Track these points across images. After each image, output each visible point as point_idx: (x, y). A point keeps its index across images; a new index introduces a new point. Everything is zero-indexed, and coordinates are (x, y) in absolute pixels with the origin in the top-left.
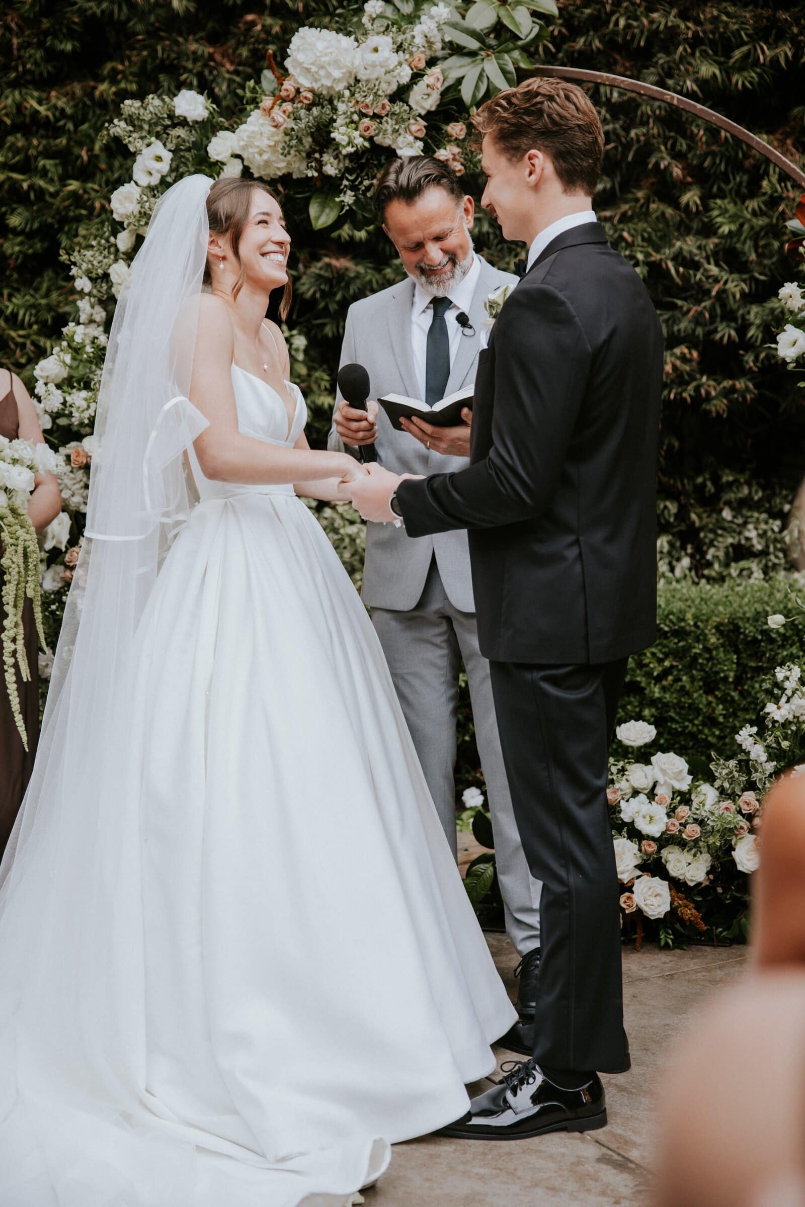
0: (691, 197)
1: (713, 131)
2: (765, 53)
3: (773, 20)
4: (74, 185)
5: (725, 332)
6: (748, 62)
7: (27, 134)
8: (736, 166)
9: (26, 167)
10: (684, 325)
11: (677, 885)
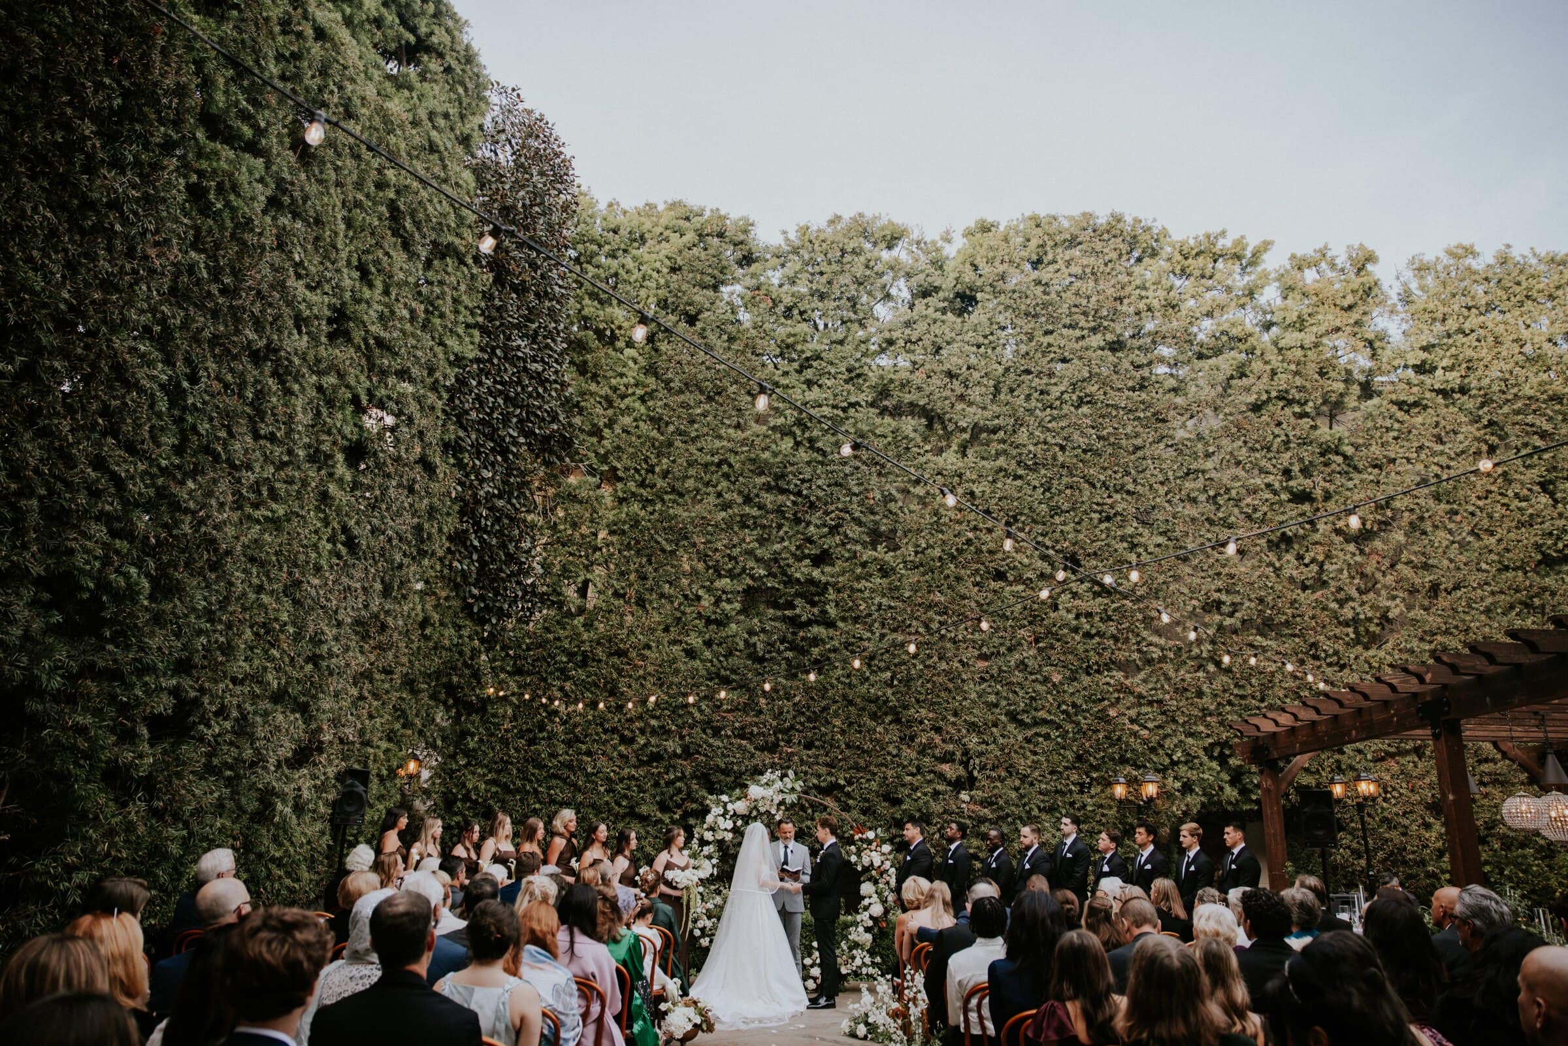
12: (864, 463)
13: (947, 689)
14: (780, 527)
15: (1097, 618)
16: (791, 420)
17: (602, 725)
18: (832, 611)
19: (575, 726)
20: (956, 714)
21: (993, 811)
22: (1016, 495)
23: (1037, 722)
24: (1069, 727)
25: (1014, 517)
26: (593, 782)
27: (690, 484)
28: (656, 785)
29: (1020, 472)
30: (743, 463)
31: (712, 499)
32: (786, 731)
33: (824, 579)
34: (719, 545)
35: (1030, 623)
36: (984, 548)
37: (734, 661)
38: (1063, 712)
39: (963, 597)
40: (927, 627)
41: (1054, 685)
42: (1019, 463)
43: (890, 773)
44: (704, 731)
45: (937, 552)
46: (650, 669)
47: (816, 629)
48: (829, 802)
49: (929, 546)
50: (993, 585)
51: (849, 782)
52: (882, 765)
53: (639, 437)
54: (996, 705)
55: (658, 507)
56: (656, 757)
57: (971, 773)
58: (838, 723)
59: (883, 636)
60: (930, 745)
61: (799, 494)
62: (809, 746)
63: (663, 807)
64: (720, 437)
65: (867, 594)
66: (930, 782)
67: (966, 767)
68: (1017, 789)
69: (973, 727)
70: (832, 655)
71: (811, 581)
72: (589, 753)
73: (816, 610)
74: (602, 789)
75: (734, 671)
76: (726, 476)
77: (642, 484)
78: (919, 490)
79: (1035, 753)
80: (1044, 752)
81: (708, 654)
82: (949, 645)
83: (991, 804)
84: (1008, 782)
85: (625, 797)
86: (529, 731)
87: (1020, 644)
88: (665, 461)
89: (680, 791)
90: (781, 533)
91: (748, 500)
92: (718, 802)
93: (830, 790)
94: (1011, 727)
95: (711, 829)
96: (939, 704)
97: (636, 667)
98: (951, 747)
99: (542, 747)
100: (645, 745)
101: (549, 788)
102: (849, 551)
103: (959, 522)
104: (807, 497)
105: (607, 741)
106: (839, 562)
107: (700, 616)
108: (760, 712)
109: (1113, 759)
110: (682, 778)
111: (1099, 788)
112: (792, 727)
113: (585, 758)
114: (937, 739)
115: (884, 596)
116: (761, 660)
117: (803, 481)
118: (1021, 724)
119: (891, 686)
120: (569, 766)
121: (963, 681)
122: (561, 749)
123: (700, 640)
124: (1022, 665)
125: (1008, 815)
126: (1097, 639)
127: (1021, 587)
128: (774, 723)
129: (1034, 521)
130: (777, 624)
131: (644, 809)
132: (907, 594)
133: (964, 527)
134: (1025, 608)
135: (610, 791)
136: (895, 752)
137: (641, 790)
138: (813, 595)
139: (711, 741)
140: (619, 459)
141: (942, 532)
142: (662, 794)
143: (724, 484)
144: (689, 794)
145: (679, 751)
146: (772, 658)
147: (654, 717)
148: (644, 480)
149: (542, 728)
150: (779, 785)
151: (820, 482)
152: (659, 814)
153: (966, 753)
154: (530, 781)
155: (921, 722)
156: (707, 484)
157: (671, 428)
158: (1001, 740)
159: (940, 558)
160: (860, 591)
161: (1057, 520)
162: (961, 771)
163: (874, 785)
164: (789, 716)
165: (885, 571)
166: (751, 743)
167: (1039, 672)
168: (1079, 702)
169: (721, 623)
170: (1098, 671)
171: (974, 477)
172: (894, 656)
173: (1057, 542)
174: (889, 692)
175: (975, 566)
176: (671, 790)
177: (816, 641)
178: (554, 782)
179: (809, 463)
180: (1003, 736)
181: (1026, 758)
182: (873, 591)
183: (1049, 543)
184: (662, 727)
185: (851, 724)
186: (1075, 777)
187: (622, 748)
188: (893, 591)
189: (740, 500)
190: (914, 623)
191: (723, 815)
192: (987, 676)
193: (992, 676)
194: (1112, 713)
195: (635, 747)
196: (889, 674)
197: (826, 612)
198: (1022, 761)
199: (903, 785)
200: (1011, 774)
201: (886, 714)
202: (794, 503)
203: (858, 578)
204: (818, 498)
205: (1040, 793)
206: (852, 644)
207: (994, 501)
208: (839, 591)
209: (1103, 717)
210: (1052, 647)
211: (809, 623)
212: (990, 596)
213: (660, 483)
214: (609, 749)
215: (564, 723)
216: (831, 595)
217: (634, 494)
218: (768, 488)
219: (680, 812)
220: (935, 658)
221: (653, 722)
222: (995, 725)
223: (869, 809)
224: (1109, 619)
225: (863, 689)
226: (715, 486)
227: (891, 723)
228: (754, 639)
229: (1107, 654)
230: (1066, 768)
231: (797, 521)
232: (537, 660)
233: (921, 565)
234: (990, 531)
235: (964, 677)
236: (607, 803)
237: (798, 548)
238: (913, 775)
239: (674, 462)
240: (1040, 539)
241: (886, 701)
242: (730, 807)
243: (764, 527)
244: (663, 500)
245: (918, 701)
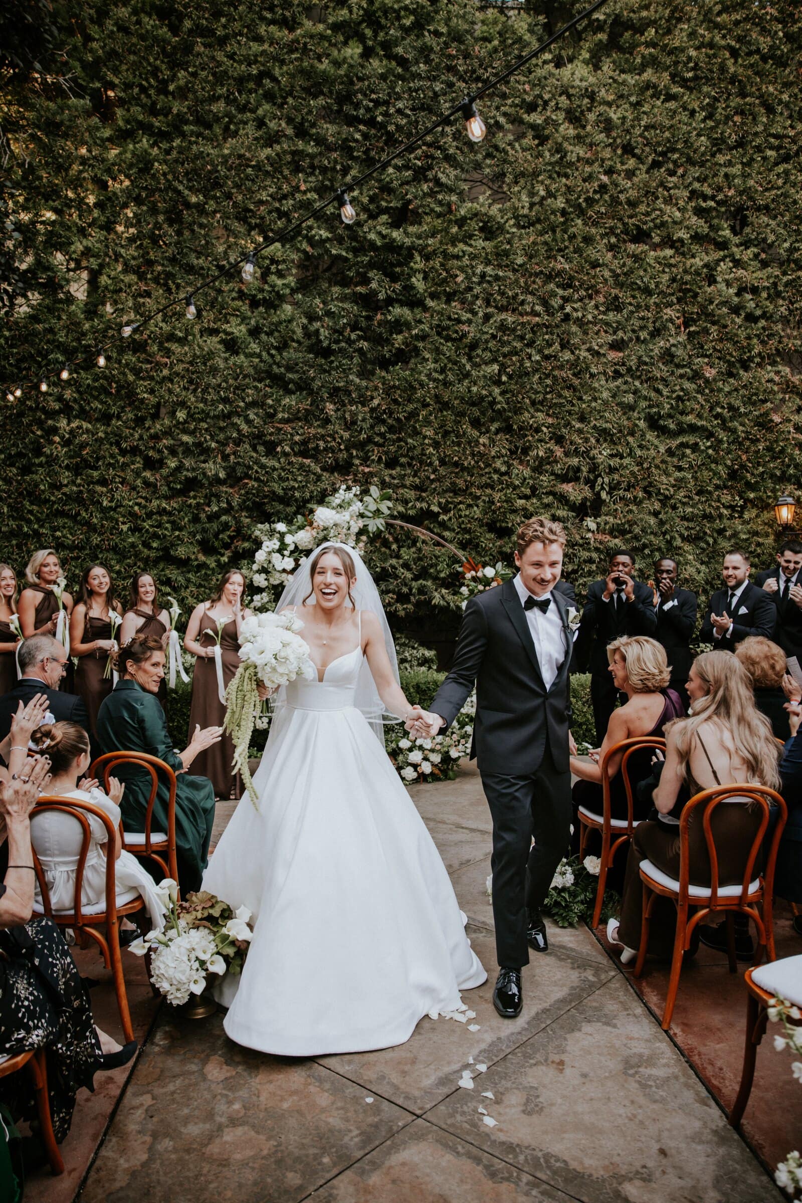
0: (394, 547)
1: (402, 527)
2: (418, 505)
3: (421, 496)
4: (177, 533)
5: (405, 590)
6: (414, 507)
7: (161, 515)
8: (408, 538)
9: (159, 526)
10: (391, 587)
11: (433, 765)
12: (461, 78)
13: (571, 387)
14: (346, 171)
15: (764, 295)
16: (357, 14)
17: (118, 444)
18: (418, 283)
19: (83, 446)
20: (582, 419)
21: (627, 541)
22: (667, 123)
23: (681, 431)
24: (723, 435)
25: (664, 154)
26: (112, 519)
27: (219, 107)
28: (196, 519)
29: (676, 89)
30: (292, 76)
31: (250, 130)
32: (361, 445)
33: (407, 241)
34: (264, 196)
35: (679, 300)
36: (622, 197)
37: (290, 354)
38: (718, 416)
39: (595, 265)
40: (545, 303)
41: (707, 381)
42: (673, 76)
43: (497, 496)
44: (255, 450)
45: (560, 203)
46: (179, 368)
47: (398, 311)
48: (422, 533)
49: (551, 195)
50: (631, 247)
51: (445, 509)
52: (487, 486)
53: (143, 38)
54: (632, 408)
55: (177, 142)
56: (191, 484)
57: (598, 495)
58: (429, 432)
59: (487, 317)
60: (550, 459)
61: (371, 122)
62: (392, 463)
63: (207, 548)
64: (259, 39)
65: (466, 261)
66: (547, 506)
67: (592, 487)
68: (656, 514)
69: (604, 435)
70: (421, 345)
71: (391, 247)
72: (103, 482)
73: (398, 286)
74: (125, 528)
75: (289, 369)
76: (269, 96)
77: (153, 111)
78: (536, 118)
79: (680, 469)
80: (691, 467)
81: (255, 347)
82: (574, 328)
83: (623, 532)
84: (646, 504)
85: (155, 536)
86: (20, 455)
87: (665, 328)
88: (182, 74)
89: (226, 526)
90: (348, 179)
91: (302, 132)
92: (272, 533)
93: (424, 518)
94: (650, 436)
95: (264, 570)
96: (561, 405)
97: (159, 366)
98: (575, 461)
99: (40, 475)
100: (179, 468)
101: (54, 529)
102: (440, 203)
103: (589, 162)
104: (383, 126)
105: (125, 466)
106: (428, 219)
107: (242, 295)
108: (327, 421)
109: (772, 476)
110: (228, 510)
111: (754, 512)
112: (369, 440)
113: (99, 489)
114: (559, 452)
115: (488, 263)
116: (326, 353)
117: (377, 103)
118: (663, 431)
119: (498, 383)
120: (78, 499)
121: (592, 376)
122: (65, 477)
123: (243, 328)
124: (668, 356)
125: (645, 546)
126: (762, 323)
127: (669, 252)
128: (346, 435)
129: (691, 161)
130: (346, 305)
131: (181, 552)
132: (519, 261)
133: (596, 167)
134: (673, 280)
135: (135, 529)
136: (504, 469)
137: (176, 527)
138: (393, 265)
139: (264, 460)
140: (116, 71)
141: (567, 176)
142: (204, 530)
143: (265, 108)
144: (238, 530)
145: (222, 475)
146: (341, 350)
147: (185, 431)
148: (154, 104)
149: (38, 452)
150: (357, 506)
151: (400, 105)
152: (202, 558)
153: (594, 468)
154: (29, 522)
155: (538, 430)
156: (243, 109)
157: (188, 24)
158: (639, 453)
159: (564, 213)
160: (457, 257)
161: (721, 159)
162: (587, 493)
163: (477, 512)
164: (366, 426)
165: (490, 230)
166: (317, 461)
167: (689, 365)
168: (737, 403)
169: (273, 303)
170: (759, 365)
171: (611, 98)
172: (503, 343)
173: (720, 189)
174: (497, 391)
175: (610, 223)
176: (215, 526)
177: (398, 326)
178: (60, 521)
179: (383, 77)
180: (641, 447)
181: (668, 475)
182: (473, 257)
183: (709, 192)
184: (199, 445)
185: (446, 434)
186: (726, 498)
187: (147, 474)
188: (501, 256)
189: (289, 131)
190: (530, 298)
191: (280, 551)
192: (622, 370)
193: (629, 370)
194: (777, 418)
195: (165, 472)
196: (496, 367)
197: (412, 287)
198: (664, 479)
199: (514, 511)
200: (649, 494)
201: (492, 420)
202: (365, 136)
203: (454, 241)
204: (399, 128)
205: (683, 518)
206: (447, 328)
207: (637, 131)
208: (427, 258)
209: (764, 423)
210: (706, 331)
211: (390, 302)
212: (629, 262)
213: (177, 107)
214: (130, 476)
215: (66, 443)
216: (418, 263)
217: (142, 125)
218: (328, 114)
219: (228, 553)
220: (557, 346)
221: (186, 438)
222: (632, 433)
223: (469, 542)
224: (778, 294)
225: (461, 388)
226: (253, 111)
227: (497, 432)
228: (317, 325)
229: (773, 343)
230: (717, 487)
231: (369, 162)
232: (22, 360)
233: (539, 221)
234: (630, 174)
235: (594, 370)
236: (133, 545)
237: (372, 199)
238: (526, 497)
239: (194, 75)
240: (696, 185)
241: (494, 402)
242: (289, 539)
243: (324, 170)
244: (183, 135)
245: (533, 403)
